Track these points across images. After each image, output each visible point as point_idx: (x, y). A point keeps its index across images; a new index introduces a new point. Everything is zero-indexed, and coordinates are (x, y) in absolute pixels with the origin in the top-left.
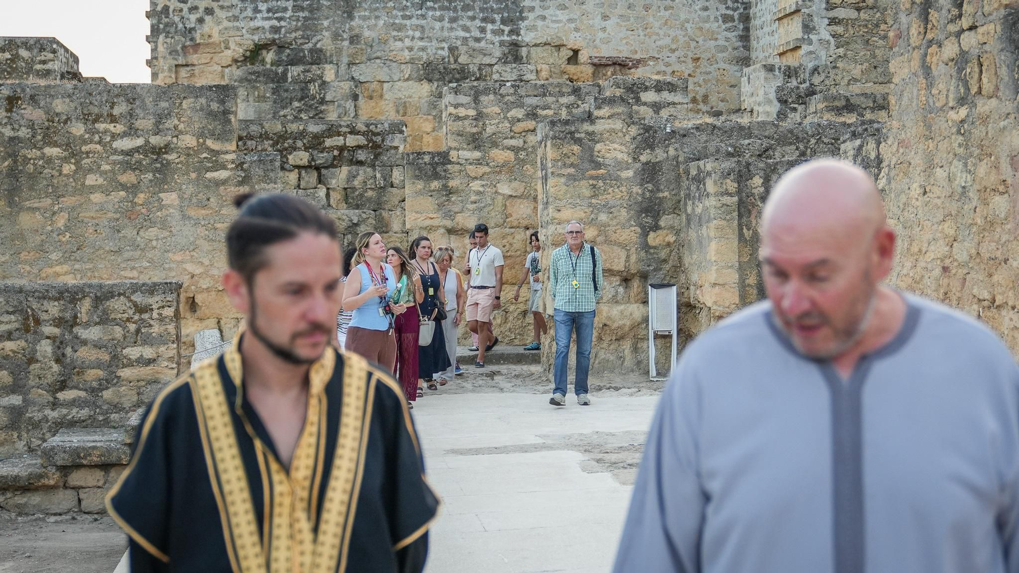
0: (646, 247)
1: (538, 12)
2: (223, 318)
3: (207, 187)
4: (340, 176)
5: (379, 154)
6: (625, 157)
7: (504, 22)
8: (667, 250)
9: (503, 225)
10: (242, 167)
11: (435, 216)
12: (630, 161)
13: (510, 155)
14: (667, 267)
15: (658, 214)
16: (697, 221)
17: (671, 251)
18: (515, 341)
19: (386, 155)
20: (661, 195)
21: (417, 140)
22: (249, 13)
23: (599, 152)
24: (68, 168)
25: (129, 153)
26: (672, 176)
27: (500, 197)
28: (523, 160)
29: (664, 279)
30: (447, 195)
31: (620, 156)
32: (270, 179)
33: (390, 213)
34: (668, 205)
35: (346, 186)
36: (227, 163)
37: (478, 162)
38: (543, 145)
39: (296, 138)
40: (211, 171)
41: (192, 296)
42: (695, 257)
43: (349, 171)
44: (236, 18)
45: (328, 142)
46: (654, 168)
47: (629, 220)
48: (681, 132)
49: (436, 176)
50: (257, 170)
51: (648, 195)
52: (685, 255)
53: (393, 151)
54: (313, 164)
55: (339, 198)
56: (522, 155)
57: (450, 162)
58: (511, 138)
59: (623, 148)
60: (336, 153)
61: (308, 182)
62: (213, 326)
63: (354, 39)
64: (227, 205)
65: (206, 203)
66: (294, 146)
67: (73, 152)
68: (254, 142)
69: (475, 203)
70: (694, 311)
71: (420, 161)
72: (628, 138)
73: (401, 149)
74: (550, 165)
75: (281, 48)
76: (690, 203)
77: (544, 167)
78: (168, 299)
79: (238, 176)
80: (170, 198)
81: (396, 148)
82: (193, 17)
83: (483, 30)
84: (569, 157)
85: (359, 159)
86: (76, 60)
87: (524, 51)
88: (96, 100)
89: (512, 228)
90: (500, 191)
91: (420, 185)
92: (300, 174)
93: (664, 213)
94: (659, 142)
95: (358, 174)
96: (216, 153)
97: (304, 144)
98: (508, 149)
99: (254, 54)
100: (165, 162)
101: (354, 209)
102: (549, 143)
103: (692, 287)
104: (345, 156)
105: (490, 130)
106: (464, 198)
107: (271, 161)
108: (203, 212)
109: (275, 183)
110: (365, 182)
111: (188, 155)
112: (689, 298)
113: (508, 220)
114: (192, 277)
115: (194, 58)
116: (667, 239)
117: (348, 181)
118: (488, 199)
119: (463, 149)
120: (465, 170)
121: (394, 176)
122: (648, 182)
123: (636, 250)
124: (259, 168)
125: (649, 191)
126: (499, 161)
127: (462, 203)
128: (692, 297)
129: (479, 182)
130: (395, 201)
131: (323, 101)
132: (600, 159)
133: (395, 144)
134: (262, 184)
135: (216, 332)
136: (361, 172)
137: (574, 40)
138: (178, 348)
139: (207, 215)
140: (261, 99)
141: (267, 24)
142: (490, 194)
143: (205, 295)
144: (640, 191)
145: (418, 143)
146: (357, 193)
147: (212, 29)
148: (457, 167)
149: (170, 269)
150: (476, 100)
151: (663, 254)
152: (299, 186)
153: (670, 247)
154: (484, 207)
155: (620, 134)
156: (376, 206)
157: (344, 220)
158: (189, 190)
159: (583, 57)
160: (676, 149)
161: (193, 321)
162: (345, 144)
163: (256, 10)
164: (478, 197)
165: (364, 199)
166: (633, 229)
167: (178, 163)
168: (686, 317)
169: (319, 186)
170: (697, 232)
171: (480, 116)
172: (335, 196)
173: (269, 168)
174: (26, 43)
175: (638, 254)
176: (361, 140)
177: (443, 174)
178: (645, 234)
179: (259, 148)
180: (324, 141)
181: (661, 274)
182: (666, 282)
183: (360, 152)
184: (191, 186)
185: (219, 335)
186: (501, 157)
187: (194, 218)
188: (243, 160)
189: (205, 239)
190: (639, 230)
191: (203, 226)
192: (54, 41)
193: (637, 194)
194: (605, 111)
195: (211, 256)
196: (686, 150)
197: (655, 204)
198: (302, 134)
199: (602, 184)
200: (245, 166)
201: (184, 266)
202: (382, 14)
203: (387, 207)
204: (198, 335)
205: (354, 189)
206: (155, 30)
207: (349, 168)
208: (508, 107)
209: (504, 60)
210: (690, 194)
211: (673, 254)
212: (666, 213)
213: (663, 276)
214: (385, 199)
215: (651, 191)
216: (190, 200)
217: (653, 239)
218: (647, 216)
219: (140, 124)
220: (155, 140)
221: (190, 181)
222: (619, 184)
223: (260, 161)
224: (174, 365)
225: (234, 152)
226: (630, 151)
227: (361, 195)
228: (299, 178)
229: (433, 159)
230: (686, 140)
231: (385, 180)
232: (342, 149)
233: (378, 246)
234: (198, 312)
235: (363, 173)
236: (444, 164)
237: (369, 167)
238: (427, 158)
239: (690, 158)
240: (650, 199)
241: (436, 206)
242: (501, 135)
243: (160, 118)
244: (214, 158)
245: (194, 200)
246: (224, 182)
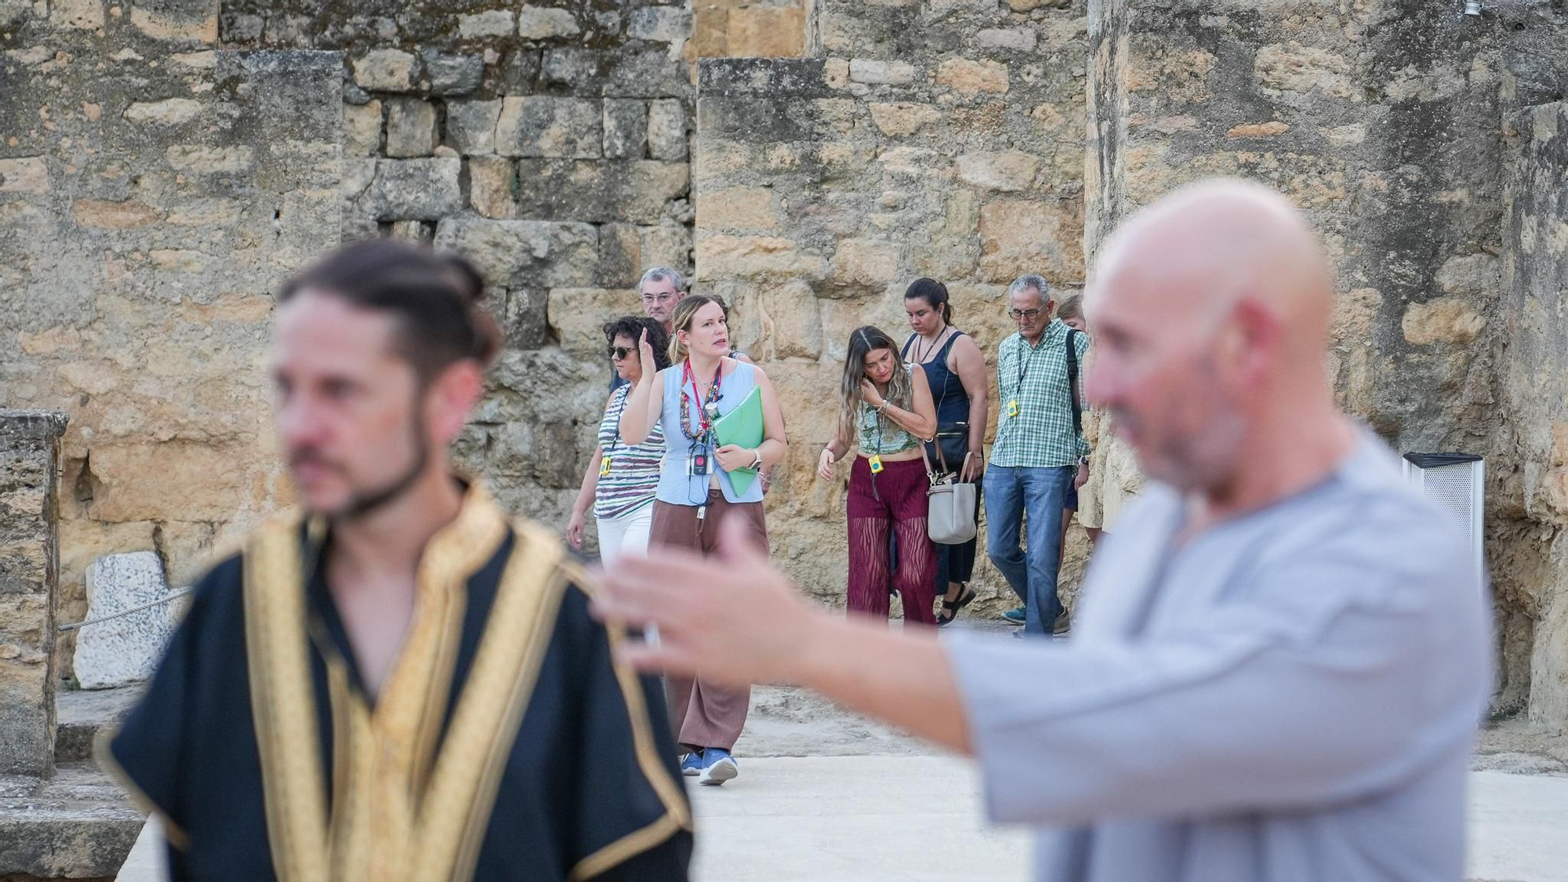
0: (1396, 346)
2: (171, 521)
3: (133, 145)
4: (501, 123)
5: (613, 63)
6: (1344, 86)
8: (1457, 358)
9: (971, 273)
10: (233, 92)
11: (779, 243)
12: (1357, 98)
13: (996, 74)
14: (1457, 405)
15: (1435, 253)
16: (1553, 273)
17: (1470, 361)
18: (1000, 604)
19: (632, 67)
20: (1444, 197)
21: (711, 25)
23: (1267, 71)
26: (1478, 142)
27: (966, 195)
28: (1033, 89)
29: (1447, 439)
30: (815, 185)
31: (1328, 83)
32: (314, 128)
33: (641, 230)
34: (1465, 226)
35: (517, 153)
36: (190, 79)
37: (905, 93)
38: (1105, 47)
39: (376, 12)
40: (145, 100)
41: (81, 454)
42: (1541, 378)
43: (527, 110)
45: (470, 26)
46: (1426, 120)
47: (1351, 266)
48: (1510, 16)
49: (785, 130)
50: (276, 99)
51: (1406, 195)
52: (1512, 374)
53: (651, 56)
54: (425, 85)
55: (495, 184)
56: (1032, 74)
57: (826, 92)
58: (1002, 25)
59: (1338, 60)
60: (490, 56)
61: (409, 138)
62: (140, 543)
64: (189, 199)
65: (129, 190)
66: (372, 33)
68: (257, 20)
69: (894, 208)
70: (1533, 535)
71: (741, 86)
72: (1352, 31)
73: (676, 49)
74: (1124, 105)
76: (1530, 222)
77: (1103, 111)
78: (26, 464)
79: (222, 116)
80: (24, 174)
81: (662, 46)
84: (1180, 85)
85: (556, 76)
89: (997, 282)
90: (966, 177)
91: (739, 154)
92: (386, 114)
93: (1451, 250)
94: (1445, 45)
95: (552, 119)
96: (162, 48)
97: (401, 29)
98: (992, 56)
100: (11, 70)
101: (537, 217)
102: (1123, 43)
103: (1530, 467)
104: (516, 66)
106: (862, 195)
107: (317, 76)
108: (121, 216)
109: (328, 139)
110: (570, 142)
111: (80, 52)
112: (1521, 497)
113: (985, 260)
114: (85, 401)
116: (1457, 326)
117: (523, 137)
118: (932, 198)
119: (865, 54)
120: (868, 113)
121: (653, 127)
122: (1407, 160)
123: (1368, 354)
124: (281, 95)
125: (1409, 184)
126: (965, 90)
127: (857, 206)
128: (1529, 492)
129: (905, 149)
130: (657, 196)
132: (1268, 91)
133: (659, 34)
134: (292, 142)
135: (148, 561)
136: (560, 113)
138: (52, 603)
139: (132, 225)
142: (936, 184)
143: (120, 453)
144: (1383, 186)
145: (716, 34)
146: (547, 173)
148: (845, 106)
149: (21, 377)
151: (1445, 369)
152: (382, 149)
153: (1465, 348)
154: (921, 221)
155: (1331, 20)
156: (601, 212)
157: (509, 249)
158: (80, 152)
160: (1493, 67)
161: (84, 529)
162: (516, 30)
164: (902, 194)
165: (567, 190)
166: (1360, 293)
167: (49, 75)
168: (1509, 552)
169: (440, 149)
170: (1551, 306)
172: (485, 181)
173: (311, 95)
175: (1372, 364)
176: (563, 21)
177: (805, 124)
178: (1395, 310)
179: (273, 37)
180: (457, 23)
181: (1437, 426)
182: (1452, 449)
183: (558, 54)
184: (85, 142)
185: (156, 569)
186: (970, 79)
187: (94, 232)
188: (236, 72)
189: (124, 294)
190: (1376, 296)
191: (118, 256)
193: (1376, 192)
195: (138, 344)
196: (1523, 68)
197: (1427, 225)
198: (395, 2)
199: (1274, 164)
200: (242, 88)
201: (62, 369)
203: (631, 214)
204: (98, 568)
205: (540, 161)
207: (528, 101)
210: (1530, 197)
211: (1476, 367)
212: (1459, 249)
213: (1443, 432)
214: (626, 190)
215: (1416, 187)
216: (84, 182)
217: (1417, 323)
218: (1402, 257)
221: (85, 127)
222: (1322, 163)
223: (285, 74)
224: (40, 655)
225: (211, 46)
226: (1359, 69)
227: (560, 179)
228: (384, 125)
229: (779, 82)
230: (1524, 38)
231: (627, 137)
232: (507, 45)
233: (710, 330)
234: (99, 502)
235: (567, 116)
236: (807, 96)
237: (582, 98)
238: (760, 78)
239: (1533, 93)
240: (1412, 208)
241: (785, 216)
242: (971, 17)
244: (154, 64)
245: (95, 182)
246: (181, 133)
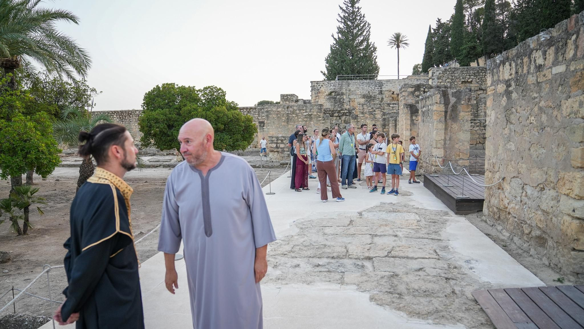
1: (386, 84)
4: (343, 118)
5: (351, 114)
7: (379, 86)
10: (324, 118)
22: (330, 86)
24: (296, 118)
25: (306, 115)
37: (363, 117)
44: (327, 87)
45: (341, 112)
49: (356, 119)
54: (339, 116)
55: (343, 122)
63: (349, 90)
66: (335, 112)
67: (297, 115)
75: (336, 92)
80: (312, 123)
82: (319, 87)
83: (375, 88)
85: (347, 115)
86: (298, 97)
87: (383, 92)
88: (301, 107)
91: (353, 120)
97: (337, 112)
99: (330, 94)
104: (344, 114)
105: (365, 111)
110: (348, 119)
111: (315, 116)
115: (319, 95)
131: (343, 102)
133: (353, 112)
137: (393, 90)
140: (332, 102)
141: (333, 88)
146: (346, 121)
147: (323, 89)
150: (363, 106)
159: (395, 93)
163: (331, 85)
169: (340, 120)
171: (363, 109)
174: (289, 95)
176: (347, 111)
183: (347, 113)
192: (294, 95)
194: (377, 110)
198: (337, 110)
202: (355, 85)
206: (312, 90)
207: (345, 116)
208: (368, 107)
209: (379, 94)
219: (307, 111)
220: (310, 113)
221: (315, 120)
228: (336, 118)
232: (344, 113)
235: (348, 117)
243: (311, 110)
246: (321, 120)
